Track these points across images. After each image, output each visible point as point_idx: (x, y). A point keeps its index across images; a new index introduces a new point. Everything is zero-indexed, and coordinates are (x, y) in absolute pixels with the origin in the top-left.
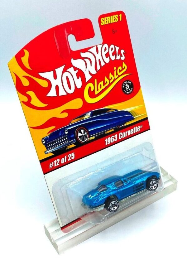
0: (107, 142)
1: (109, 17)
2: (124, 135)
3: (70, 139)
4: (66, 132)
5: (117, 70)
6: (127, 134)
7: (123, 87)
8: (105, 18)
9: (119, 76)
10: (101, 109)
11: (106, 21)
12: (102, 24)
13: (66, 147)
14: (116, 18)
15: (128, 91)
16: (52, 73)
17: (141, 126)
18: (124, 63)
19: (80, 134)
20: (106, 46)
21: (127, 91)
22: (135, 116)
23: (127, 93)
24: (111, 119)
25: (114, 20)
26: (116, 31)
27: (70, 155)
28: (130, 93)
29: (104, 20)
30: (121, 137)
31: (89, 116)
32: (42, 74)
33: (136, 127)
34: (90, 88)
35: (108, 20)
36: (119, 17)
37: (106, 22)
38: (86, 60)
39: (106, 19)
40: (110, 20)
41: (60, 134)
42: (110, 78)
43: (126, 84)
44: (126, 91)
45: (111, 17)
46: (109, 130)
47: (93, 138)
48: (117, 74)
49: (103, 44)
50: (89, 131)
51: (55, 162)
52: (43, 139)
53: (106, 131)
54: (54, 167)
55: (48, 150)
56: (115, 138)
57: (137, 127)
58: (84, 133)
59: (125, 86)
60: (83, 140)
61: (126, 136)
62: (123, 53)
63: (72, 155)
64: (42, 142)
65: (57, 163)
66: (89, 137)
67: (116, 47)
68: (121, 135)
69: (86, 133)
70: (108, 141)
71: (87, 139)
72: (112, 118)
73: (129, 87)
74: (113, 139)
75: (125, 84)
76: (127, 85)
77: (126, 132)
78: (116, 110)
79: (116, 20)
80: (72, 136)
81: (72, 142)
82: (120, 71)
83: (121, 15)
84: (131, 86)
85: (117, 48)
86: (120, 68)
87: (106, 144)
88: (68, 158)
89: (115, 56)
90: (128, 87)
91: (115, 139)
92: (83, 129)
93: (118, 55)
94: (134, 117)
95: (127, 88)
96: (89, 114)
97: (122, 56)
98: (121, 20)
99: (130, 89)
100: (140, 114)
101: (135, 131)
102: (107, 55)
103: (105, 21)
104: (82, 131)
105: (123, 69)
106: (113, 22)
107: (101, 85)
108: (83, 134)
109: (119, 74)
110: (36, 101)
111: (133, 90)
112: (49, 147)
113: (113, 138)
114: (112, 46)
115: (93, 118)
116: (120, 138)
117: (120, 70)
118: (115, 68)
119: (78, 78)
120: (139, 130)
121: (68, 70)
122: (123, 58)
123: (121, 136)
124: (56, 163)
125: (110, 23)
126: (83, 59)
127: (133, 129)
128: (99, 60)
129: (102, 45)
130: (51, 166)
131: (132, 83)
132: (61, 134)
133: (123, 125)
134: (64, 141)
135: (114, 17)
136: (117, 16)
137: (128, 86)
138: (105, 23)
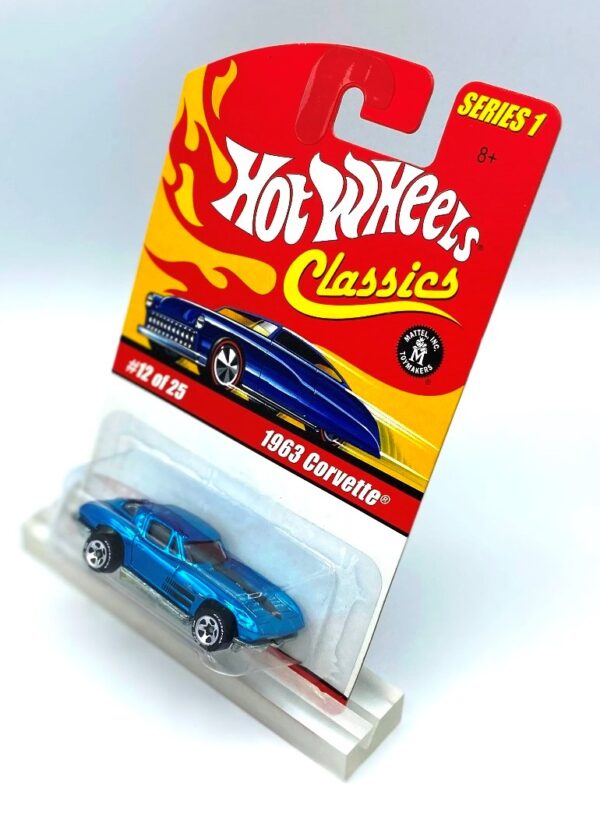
0: (269, 442)
1: (497, 103)
2: (323, 470)
3: (197, 347)
4: (200, 322)
5: (419, 274)
6: (333, 476)
7: (407, 338)
8: (484, 98)
9: (413, 298)
10: (309, 343)
11: (481, 108)
12: (461, 111)
13: (179, 357)
14: (520, 117)
15: (415, 364)
16: (254, 156)
17: (386, 499)
18: (453, 272)
19: (221, 356)
20: (432, 181)
21: (412, 359)
22: (385, 452)
23: (409, 366)
24: (316, 392)
25: (509, 121)
26: (492, 158)
27: (175, 382)
28: (413, 374)
29: (474, 103)
30: (312, 467)
31: (267, 334)
32: (231, 145)
33: (369, 486)
34: (313, 264)
35: (488, 108)
36: (530, 121)
37: (479, 112)
38: (350, 182)
39: (485, 104)
40: (496, 112)
41: (186, 316)
42: (384, 283)
43: (422, 340)
44: (408, 356)
45: (506, 105)
46: (294, 417)
47: (244, 395)
48: (412, 287)
49: (427, 171)
50: (247, 369)
51: (143, 366)
52: (151, 294)
53: (284, 412)
54: (135, 373)
55: (145, 326)
56: (293, 451)
57: (373, 488)
58: (232, 364)
59: (413, 341)
60: (222, 377)
61: (326, 478)
62: (473, 241)
63: (180, 389)
64: (147, 300)
65: (145, 372)
66: (238, 384)
67: (461, 206)
68: (316, 461)
69: (235, 367)
70: (273, 441)
71: (229, 384)
72: (319, 394)
73: (423, 354)
74: (289, 449)
75: (418, 338)
76: (420, 343)
77: (333, 470)
78: (343, 383)
79: (513, 123)
80: (205, 344)
81: (198, 358)
82: (427, 286)
83: (540, 118)
84: (433, 357)
85: (462, 214)
86: (433, 277)
87: (264, 444)
88: (168, 385)
89: (440, 230)
90: (419, 352)
91: (292, 456)
92: (236, 351)
93: (452, 236)
94: (381, 453)
95: (416, 351)
96: (272, 329)
97: (462, 248)
98: (532, 132)
99: (425, 363)
100: (405, 463)
101: (358, 493)
102: (419, 212)
103: (479, 106)
104: (232, 354)
105: (438, 287)
106: (503, 124)
107: (345, 281)
108: (228, 365)
109: (420, 292)
110: (185, 197)
111: (430, 372)
112: (152, 324)
113: (289, 445)
114: (450, 196)
115: (273, 347)
116: (305, 466)
117: (429, 281)
118: (417, 266)
119: (301, 215)
120: (373, 502)
121: (291, 177)
122: (462, 255)
123: (312, 462)
124: (144, 370)
125: (487, 120)
126: (345, 173)
127: (358, 480)
128: (385, 211)
129: (422, 171)
130: (132, 366)
131: (440, 350)
132: (189, 316)
133: (334, 441)
134: (184, 340)
135: (515, 112)
136: (528, 112)
137: (424, 352)
138: (473, 115)
